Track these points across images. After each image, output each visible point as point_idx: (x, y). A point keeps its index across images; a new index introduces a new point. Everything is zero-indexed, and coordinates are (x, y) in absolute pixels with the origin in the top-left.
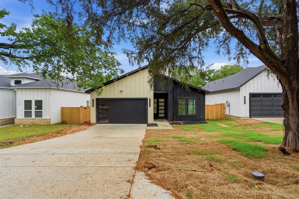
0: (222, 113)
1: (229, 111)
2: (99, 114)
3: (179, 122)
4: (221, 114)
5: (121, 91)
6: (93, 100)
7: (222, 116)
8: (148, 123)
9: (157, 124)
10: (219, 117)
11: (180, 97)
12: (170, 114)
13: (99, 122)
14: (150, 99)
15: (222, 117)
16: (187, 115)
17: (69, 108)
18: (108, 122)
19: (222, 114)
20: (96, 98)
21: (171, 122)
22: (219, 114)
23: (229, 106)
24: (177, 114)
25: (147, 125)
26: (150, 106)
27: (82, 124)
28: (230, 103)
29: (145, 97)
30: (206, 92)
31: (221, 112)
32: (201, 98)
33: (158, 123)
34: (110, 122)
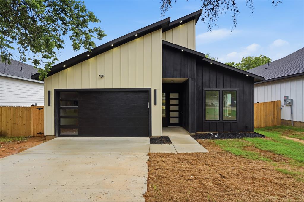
0: (275, 116)
1: (292, 113)
2: (61, 119)
3: (208, 132)
4: (274, 118)
5: (102, 76)
6: (49, 92)
7: (276, 122)
8: (152, 135)
9: (169, 138)
10: (270, 124)
11: (209, 89)
12: (192, 118)
13: (61, 134)
14: (155, 91)
15: (275, 124)
16: (221, 121)
17: (10, 108)
18: (77, 134)
19: (275, 120)
20: (54, 89)
21: (194, 134)
22: (270, 118)
23: (290, 104)
24: (204, 119)
25: (151, 140)
26: (155, 104)
27: (34, 137)
28: (294, 100)
29: (146, 86)
30: (255, 80)
31: (274, 114)
32: (247, 89)
33: (171, 135)
34: (81, 134)
